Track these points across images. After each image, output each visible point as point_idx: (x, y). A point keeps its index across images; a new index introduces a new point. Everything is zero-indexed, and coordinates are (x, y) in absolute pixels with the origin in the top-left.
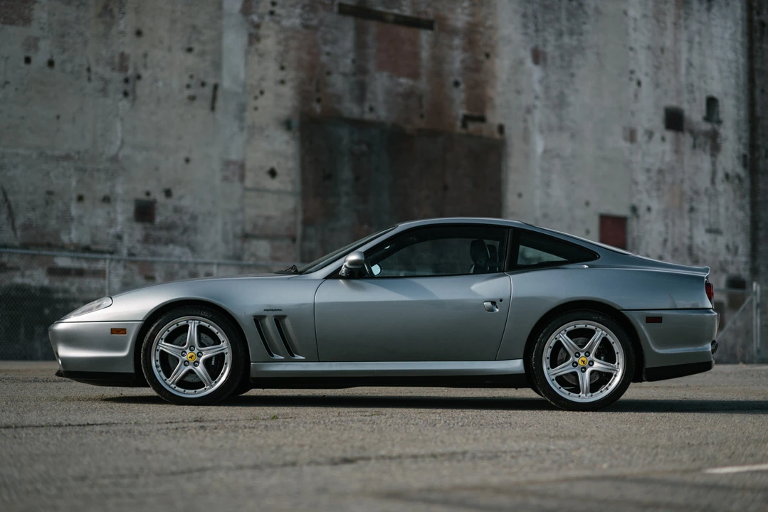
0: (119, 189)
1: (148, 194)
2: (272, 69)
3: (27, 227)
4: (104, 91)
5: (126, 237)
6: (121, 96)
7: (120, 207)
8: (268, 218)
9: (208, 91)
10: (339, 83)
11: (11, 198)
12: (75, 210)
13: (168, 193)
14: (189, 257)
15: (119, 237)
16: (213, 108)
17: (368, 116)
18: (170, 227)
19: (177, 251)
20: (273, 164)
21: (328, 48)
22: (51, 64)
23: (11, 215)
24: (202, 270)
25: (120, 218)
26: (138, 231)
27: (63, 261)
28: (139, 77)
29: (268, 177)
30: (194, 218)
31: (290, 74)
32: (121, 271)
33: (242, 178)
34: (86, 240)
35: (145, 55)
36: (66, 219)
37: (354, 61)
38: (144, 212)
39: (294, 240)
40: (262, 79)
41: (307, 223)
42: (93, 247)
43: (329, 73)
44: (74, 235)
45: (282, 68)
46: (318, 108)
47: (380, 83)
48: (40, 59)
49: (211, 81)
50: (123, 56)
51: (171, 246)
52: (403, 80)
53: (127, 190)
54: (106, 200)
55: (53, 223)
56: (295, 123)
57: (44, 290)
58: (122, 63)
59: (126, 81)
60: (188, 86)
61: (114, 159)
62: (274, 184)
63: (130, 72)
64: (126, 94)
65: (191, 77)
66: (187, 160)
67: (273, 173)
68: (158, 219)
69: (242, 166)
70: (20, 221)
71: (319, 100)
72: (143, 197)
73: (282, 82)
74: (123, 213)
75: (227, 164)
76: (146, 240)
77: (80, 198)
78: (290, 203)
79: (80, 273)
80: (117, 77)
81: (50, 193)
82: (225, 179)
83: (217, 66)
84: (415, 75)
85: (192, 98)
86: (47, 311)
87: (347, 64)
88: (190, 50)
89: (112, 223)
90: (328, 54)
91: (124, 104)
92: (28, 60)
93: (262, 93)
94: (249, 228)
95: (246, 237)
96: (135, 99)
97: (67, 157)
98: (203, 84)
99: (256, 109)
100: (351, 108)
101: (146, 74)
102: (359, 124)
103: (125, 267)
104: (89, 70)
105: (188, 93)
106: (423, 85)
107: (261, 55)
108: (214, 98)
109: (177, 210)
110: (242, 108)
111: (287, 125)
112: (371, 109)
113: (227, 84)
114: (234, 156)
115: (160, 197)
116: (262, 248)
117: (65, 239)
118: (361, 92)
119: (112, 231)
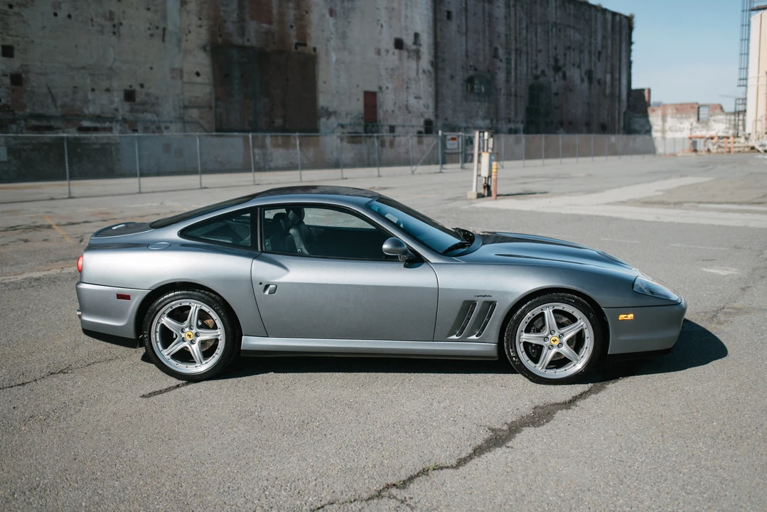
0: (115, 84)
1: (131, 86)
2: (194, 20)
3: (63, 106)
4: (102, 32)
5: (120, 110)
6: (112, 34)
7: (115, 94)
8: (197, 97)
9: (160, 31)
10: (231, 27)
11: (53, 91)
12: (90, 96)
13: (142, 86)
14: (156, 118)
15: (117, 110)
16: (163, 40)
17: (247, 44)
18: (144, 104)
19: (149, 116)
20: (198, 69)
21: (224, 8)
22: (69, 16)
23: (54, 100)
24: (163, 125)
25: (116, 100)
26: (127, 106)
27: (86, 124)
28: (121, 24)
29: (195, 76)
30: (157, 98)
31: (204, 22)
32: (119, 128)
33: (182, 77)
34: (98, 112)
35: (124, 12)
36: (86, 101)
37: (238, 15)
38: (129, 96)
39: (211, 108)
40: (189, 25)
41: (217, 99)
42: (103, 115)
43: (225, 21)
44: (91, 110)
45: (200, 19)
46: (220, 40)
47: (252, 26)
48: (63, 14)
49: (161, 26)
50: (111, 13)
51: (145, 114)
52: (264, 25)
53: (120, 85)
54: (108, 90)
55: (78, 103)
56: (208, 48)
57: (76, 139)
58: (111, 16)
59: (114, 26)
60: (149, 29)
61: (110, 68)
62: (199, 80)
63: (116, 21)
64: (114, 33)
65: (150, 24)
66: (151, 68)
67: (198, 74)
68: (138, 100)
69: (181, 71)
70: (59, 103)
71: (220, 36)
72: (128, 88)
73: (200, 26)
74: (118, 97)
75: (173, 70)
76: (132, 111)
77: (93, 90)
78: (208, 89)
79: (96, 129)
80: (108, 24)
81: (75, 87)
82: (173, 78)
83: (164, 17)
84: (270, 22)
85: (152, 35)
86: (79, 150)
87: (234, 17)
88: (149, 9)
89: (112, 102)
90: (224, 11)
91: (114, 39)
92: (55, 15)
93: (190, 32)
94: (187, 103)
95: (185, 107)
96: (119, 36)
97: (84, 68)
98: (157, 28)
99: (187, 40)
100: (237, 40)
101: (124, 22)
102: (242, 48)
103: (121, 125)
104: (92, 20)
105: (149, 32)
106: (274, 27)
107: (188, 12)
108: (164, 35)
109: (148, 95)
110: (180, 41)
111: (204, 48)
112: (248, 40)
113: (170, 28)
114: (177, 66)
115: (138, 88)
116: (194, 113)
117: (86, 112)
118: (242, 31)
119: (112, 107)
